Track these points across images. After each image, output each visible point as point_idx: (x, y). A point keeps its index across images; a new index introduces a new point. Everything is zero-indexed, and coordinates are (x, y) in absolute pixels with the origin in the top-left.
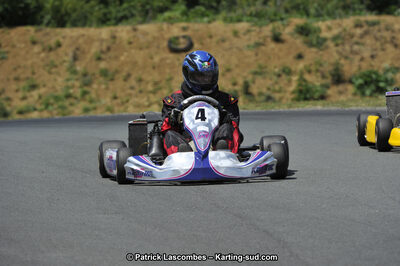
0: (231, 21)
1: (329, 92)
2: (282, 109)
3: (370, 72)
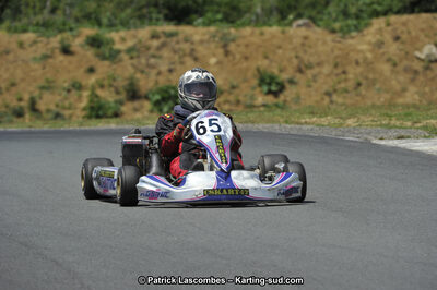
0: (16, 31)
1: (124, 109)
2: (74, 127)
3: (168, 87)
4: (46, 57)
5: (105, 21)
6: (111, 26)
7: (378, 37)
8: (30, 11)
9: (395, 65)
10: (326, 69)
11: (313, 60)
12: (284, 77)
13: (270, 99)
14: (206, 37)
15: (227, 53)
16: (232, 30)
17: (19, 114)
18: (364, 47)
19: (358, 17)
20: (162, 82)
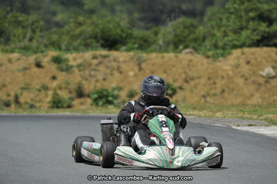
0: (7, 52)
1: (74, 103)
2: (43, 113)
3: (103, 90)
4: (25, 69)
5: (63, 47)
6: (68, 50)
7: (236, 61)
8: (16, 40)
9: (246, 79)
10: (203, 81)
11: (195, 74)
12: (176, 85)
14: (127, 59)
15: (140, 69)
16: (144, 55)
17: (8, 105)
18: (227, 67)
19: (223, 48)
20: (99, 86)
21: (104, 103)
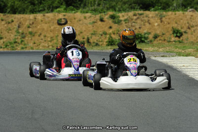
0: (84, 12)
3: (139, 34)
4: (94, 22)
5: (117, 9)
6: (120, 11)
8: (89, 5)
11: (194, 24)
12: (183, 30)
13: (177, 39)
14: (154, 15)
15: (161, 21)
16: (164, 13)
20: (137, 32)
21: (139, 42)
